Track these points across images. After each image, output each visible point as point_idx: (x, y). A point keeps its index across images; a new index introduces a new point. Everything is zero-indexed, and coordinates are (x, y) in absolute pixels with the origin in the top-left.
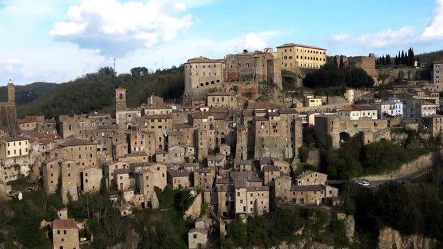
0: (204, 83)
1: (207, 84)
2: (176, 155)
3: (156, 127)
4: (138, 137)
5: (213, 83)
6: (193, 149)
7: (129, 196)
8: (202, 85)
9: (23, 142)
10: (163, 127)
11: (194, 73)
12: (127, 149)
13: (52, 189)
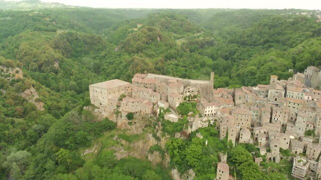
2: (300, 129)
3: (291, 107)
4: (278, 112)
6: (312, 126)
7: (263, 152)
9: (214, 107)
10: (296, 108)
12: (269, 119)
13: (222, 138)
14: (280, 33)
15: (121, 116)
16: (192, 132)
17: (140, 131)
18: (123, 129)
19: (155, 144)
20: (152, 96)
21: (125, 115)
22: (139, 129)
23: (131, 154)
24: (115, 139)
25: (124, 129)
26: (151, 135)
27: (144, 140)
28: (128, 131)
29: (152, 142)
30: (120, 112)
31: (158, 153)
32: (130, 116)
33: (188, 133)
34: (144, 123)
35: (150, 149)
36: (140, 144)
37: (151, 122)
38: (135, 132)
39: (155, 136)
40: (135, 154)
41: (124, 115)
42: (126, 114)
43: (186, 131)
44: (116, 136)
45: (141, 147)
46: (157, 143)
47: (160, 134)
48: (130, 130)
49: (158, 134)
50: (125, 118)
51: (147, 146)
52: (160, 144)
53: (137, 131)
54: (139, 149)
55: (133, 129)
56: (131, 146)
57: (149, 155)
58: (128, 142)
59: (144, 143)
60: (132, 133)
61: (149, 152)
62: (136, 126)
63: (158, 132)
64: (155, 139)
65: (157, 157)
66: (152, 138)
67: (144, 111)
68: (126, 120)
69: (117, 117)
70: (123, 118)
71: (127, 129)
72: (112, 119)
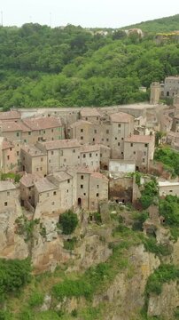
15: (44, 233)
17: (103, 253)
18: (53, 269)
19: (156, 266)
20: (87, 155)
21: (54, 226)
22: (100, 248)
24: (45, 307)
25: (57, 269)
26: (142, 248)
27: (128, 271)
28: (69, 269)
29: (149, 263)
30: (37, 222)
31: (174, 284)
32: (67, 223)
34: (106, 228)
35: (148, 286)
36: (119, 285)
37: (121, 219)
38: (91, 262)
39: (150, 247)
41: (51, 224)
42: (56, 220)
44: (48, 298)
45: (123, 293)
46: (159, 263)
47: (166, 235)
48: (73, 264)
49: (160, 238)
50: (56, 235)
51: (139, 282)
52: (168, 262)
53: (95, 258)
54: (119, 302)
55: (80, 257)
56: (94, 305)
57: (151, 303)
58: (82, 300)
59: (129, 277)
60: (81, 268)
61: (148, 296)
62: (87, 246)
63: (157, 233)
64: (154, 255)
65: (173, 295)
66: (147, 253)
67: (93, 196)
68: (58, 240)
69: (29, 242)
70: (49, 236)
71: (64, 264)
72: (14, 251)
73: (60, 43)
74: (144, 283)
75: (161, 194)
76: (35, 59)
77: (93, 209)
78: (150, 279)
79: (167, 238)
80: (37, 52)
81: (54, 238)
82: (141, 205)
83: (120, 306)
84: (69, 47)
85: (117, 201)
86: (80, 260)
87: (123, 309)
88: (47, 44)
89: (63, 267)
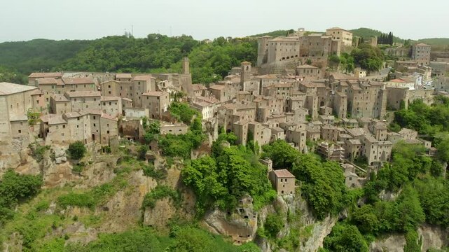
0: (286, 57)
1: (288, 58)
4: (274, 102)
5: (292, 57)
8: (284, 58)
11: (278, 50)
13: (244, 143)
14: (136, 55)
15: (53, 157)
16: (214, 142)
17: (108, 177)
18: (62, 185)
19: (153, 187)
20: (107, 103)
21: (63, 152)
22: (106, 172)
23: (102, 230)
24: (50, 212)
25: (66, 185)
26: (141, 172)
27: (127, 190)
28: (77, 186)
29: (147, 184)
30: (48, 148)
31: (166, 201)
32: (76, 152)
33: (210, 146)
34: (112, 157)
35: (144, 202)
36: (120, 198)
37: (128, 152)
38: (97, 182)
39: (148, 173)
40: (112, 225)
41: (61, 150)
42: (66, 148)
43: (205, 143)
44: (53, 205)
45: (122, 206)
46: (156, 184)
47: (162, 163)
48: (81, 183)
49: (157, 165)
50: (65, 159)
51: (137, 198)
52: (164, 184)
53: (101, 179)
54: (118, 213)
55: (88, 178)
56: (96, 214)
57: (146, 215)
58: (85, 209)
59: (128, 194)
60: (89, 186)
61: (144, 209)
62: (95, 170)
63: (155, 161)
64: (151, 178)
65: (165, 209)
66: (145, 177)
67: (104, 133)
68: (68, 163)
69: (41, 163)
70: (58, 160)
71: (73, 182)
72: (27, 169)
73: (173, 47)
74: (141, 199)
75: (162, 132)
76: (152, 59)
77: (105, 143)
78: (147, 197)
79: (163, 165)
80: (155, 54)
81: (63, 162)
82: (144, 141)
83: (119, 216)
84: (179, 50)
85: (129, 139)
86: (87, 181)
87: (121, 219)
88: (163, 48)
89: (72, 184)
